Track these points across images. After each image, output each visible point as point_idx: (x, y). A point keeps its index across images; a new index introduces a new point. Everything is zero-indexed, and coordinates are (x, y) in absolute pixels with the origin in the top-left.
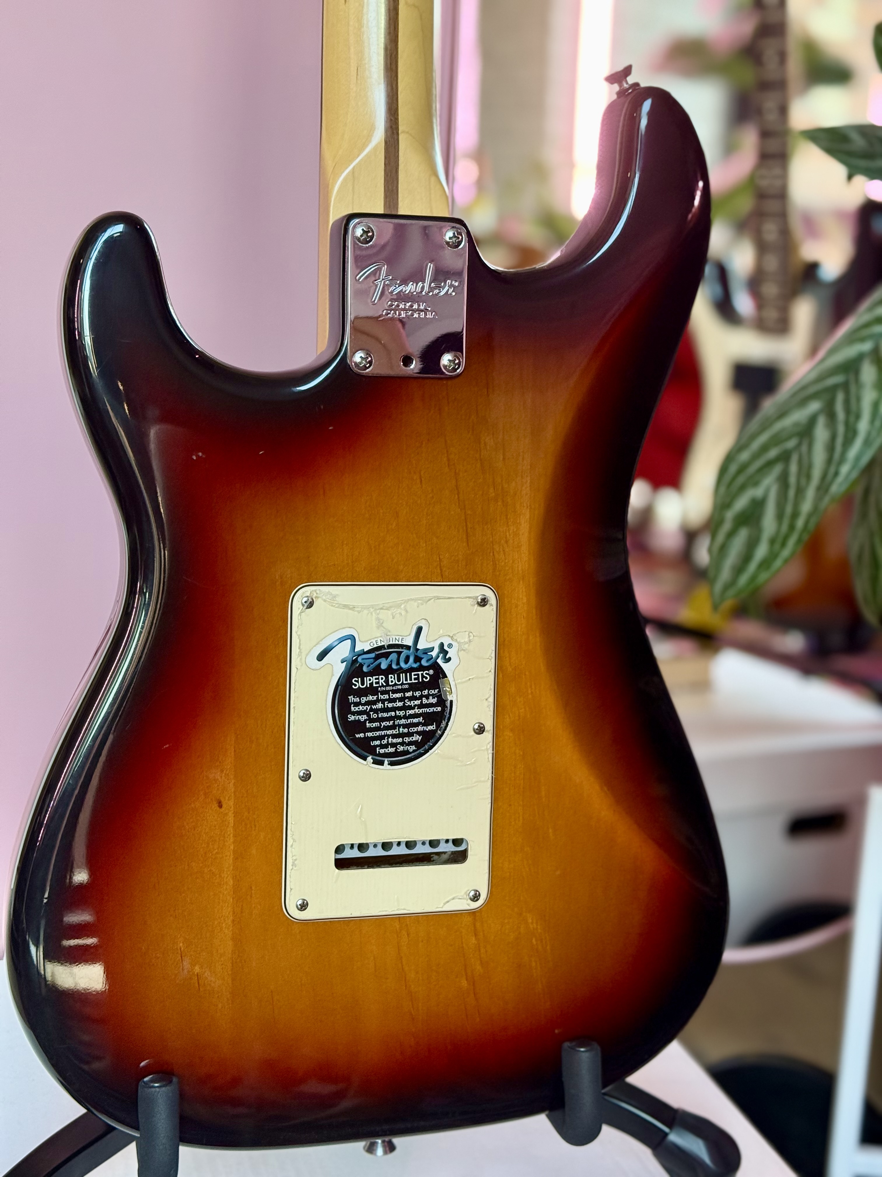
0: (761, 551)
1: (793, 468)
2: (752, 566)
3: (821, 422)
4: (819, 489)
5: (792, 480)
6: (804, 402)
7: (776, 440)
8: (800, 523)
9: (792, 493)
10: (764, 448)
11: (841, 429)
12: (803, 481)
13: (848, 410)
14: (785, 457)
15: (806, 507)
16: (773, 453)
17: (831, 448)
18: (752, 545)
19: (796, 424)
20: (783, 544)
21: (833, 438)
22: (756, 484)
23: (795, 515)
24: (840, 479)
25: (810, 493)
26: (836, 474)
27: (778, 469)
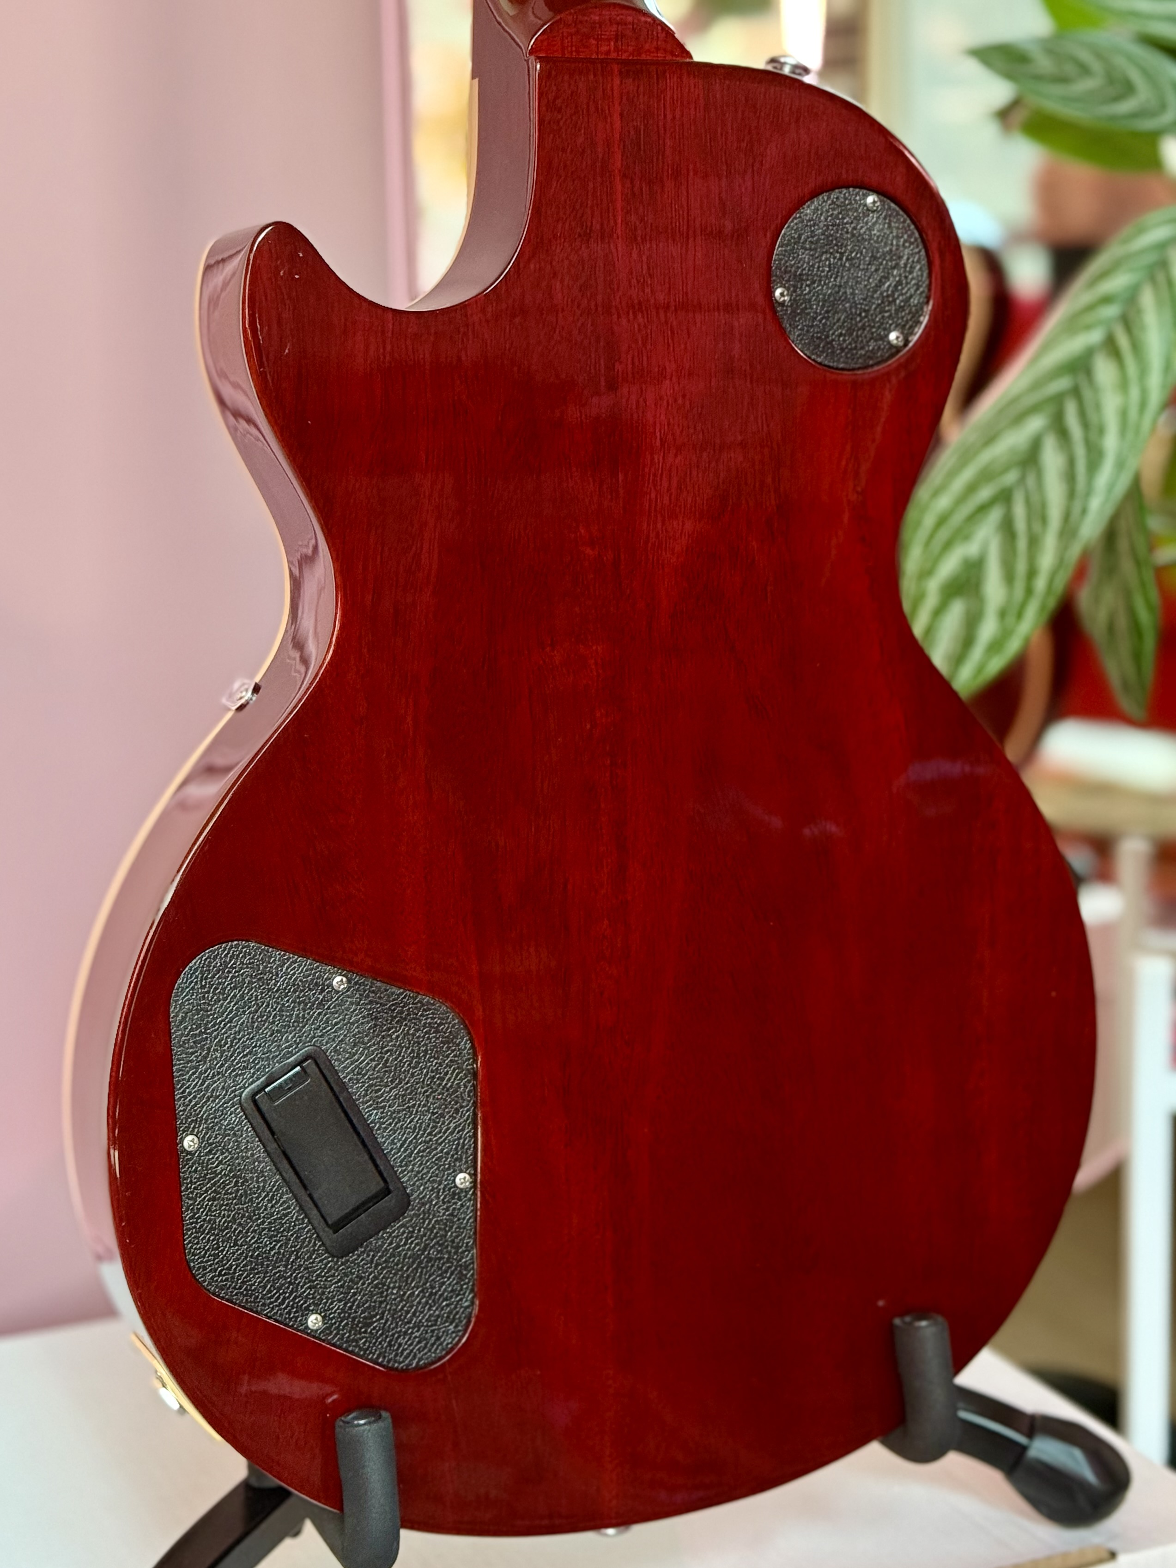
0: (988, 629)
1: (1019, 511)
2: (977, 653)
3: (1050, 443)
4: (1062, 534)
5: (1020, 525)
6: (1019, 419)
7: (986, 476)
8: (1040, 584)
9: (1022, 544)
10: (971, 488)
11: (1080, 451)
12: (1037, 527)
13: (1085, 424)
14: (1005, 497)
15: (1047, 560)
16: (985, 493)
17: (1070, 476)
18: (972, 622)
19: (1012, 451)
20: (1020, 615)
21: (1071, 463)
22: (967, 538)
23: (1032, 573)
24: (1090, 518)
25: (1050, 541)
26: (1084, 511)
27: (995, 515)
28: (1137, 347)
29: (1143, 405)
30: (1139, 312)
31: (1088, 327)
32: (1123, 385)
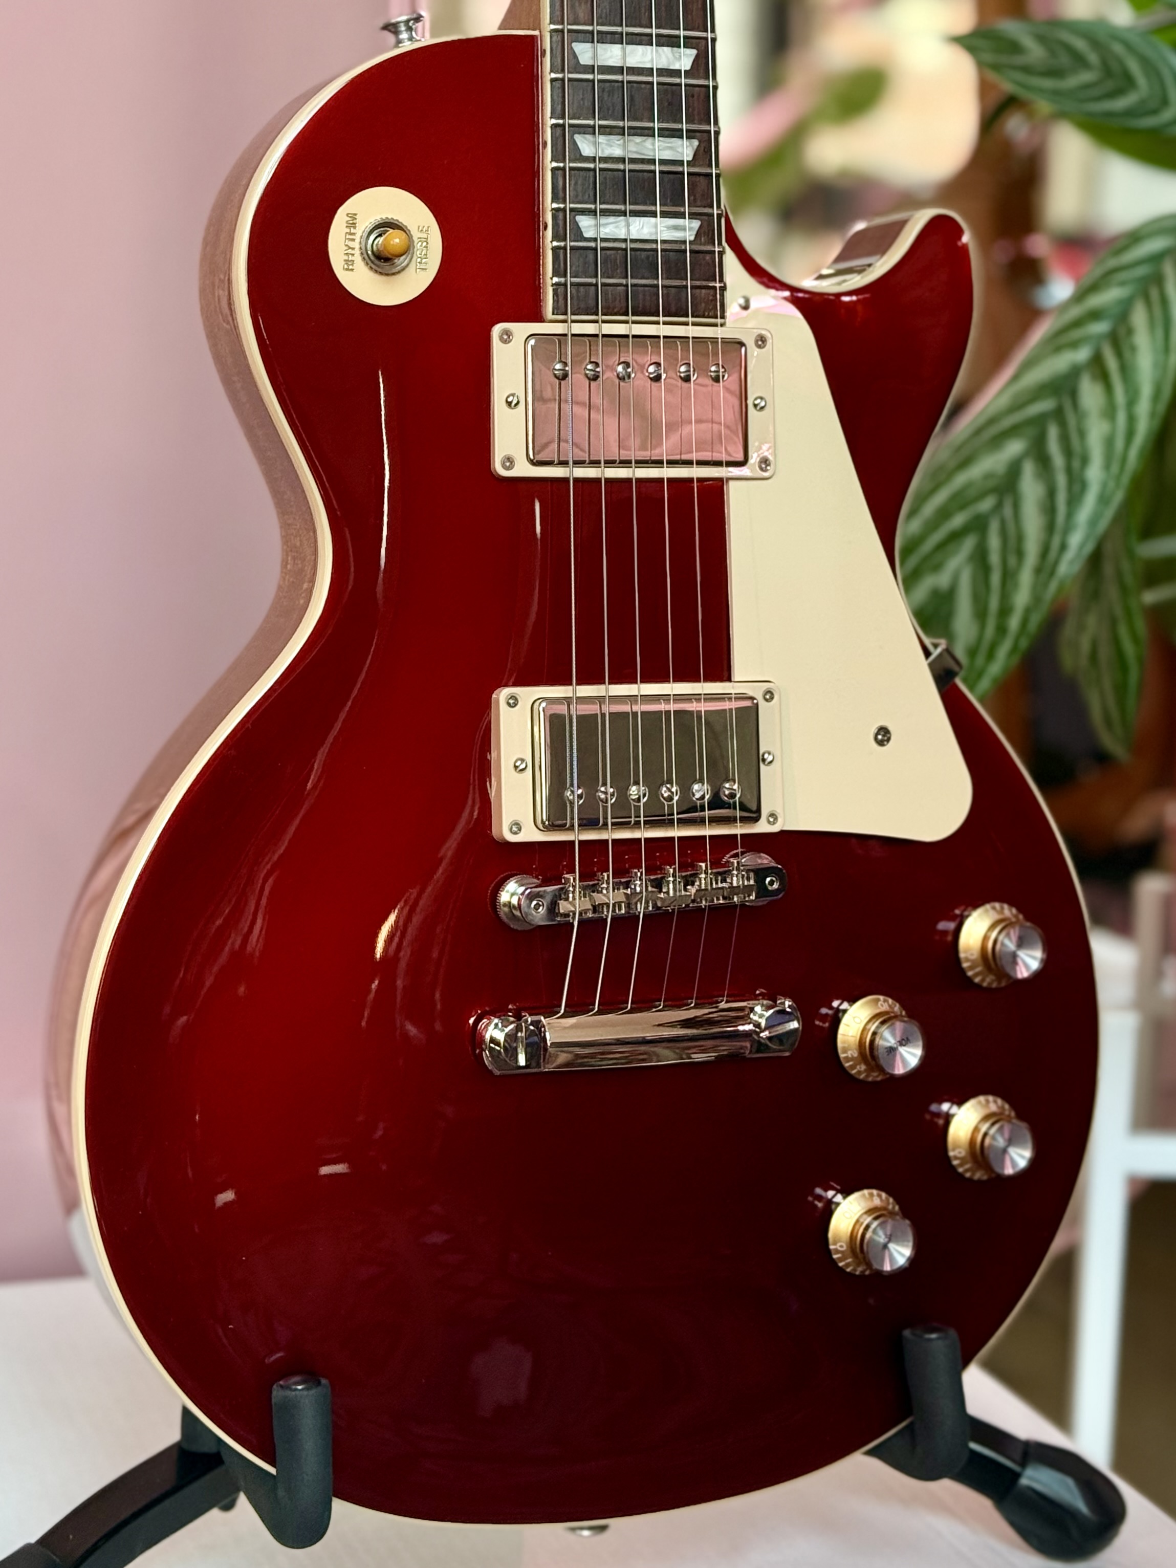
1: (994, 542)
3: (1029, 470)
4: (1038, 570)
5: (994, 558)
6: (998, 441)
7: (959, 501)
8: (1014, 623)
9: (995, 578)
10: (944, 514)
11: (1061, 480)
12: (1012, 561)
13: (1068, 452)
14: (979, 525)
15: (1022, 598)
16: (958, 520)
17: (1049, 508)
19: (988, 476)
20: (991, 655)
21: (1051, 493)
22: (937, 568)
23: (1005, 611)
24: (1069, 555)
25: (1026, 578)
26: (1063, 547)
27: (969, 544)
28: (1126, 370)
29: (1130, 434)
30: (1130, 332)
31: (1074, 345)
32: (1110, 412)
